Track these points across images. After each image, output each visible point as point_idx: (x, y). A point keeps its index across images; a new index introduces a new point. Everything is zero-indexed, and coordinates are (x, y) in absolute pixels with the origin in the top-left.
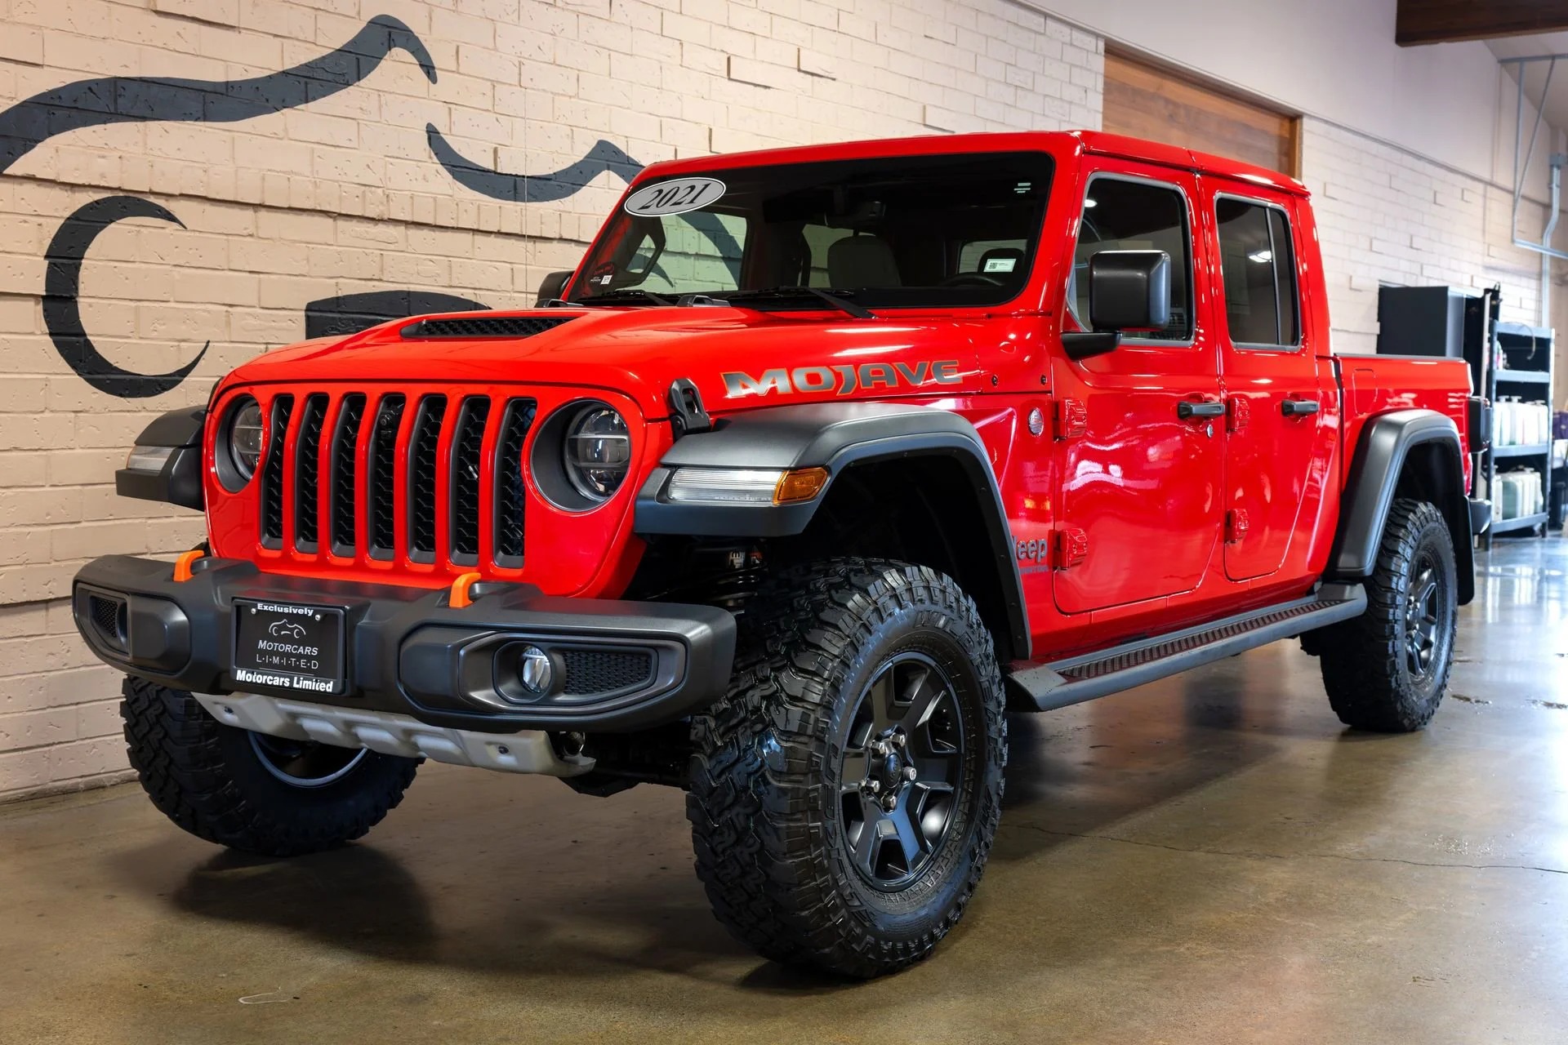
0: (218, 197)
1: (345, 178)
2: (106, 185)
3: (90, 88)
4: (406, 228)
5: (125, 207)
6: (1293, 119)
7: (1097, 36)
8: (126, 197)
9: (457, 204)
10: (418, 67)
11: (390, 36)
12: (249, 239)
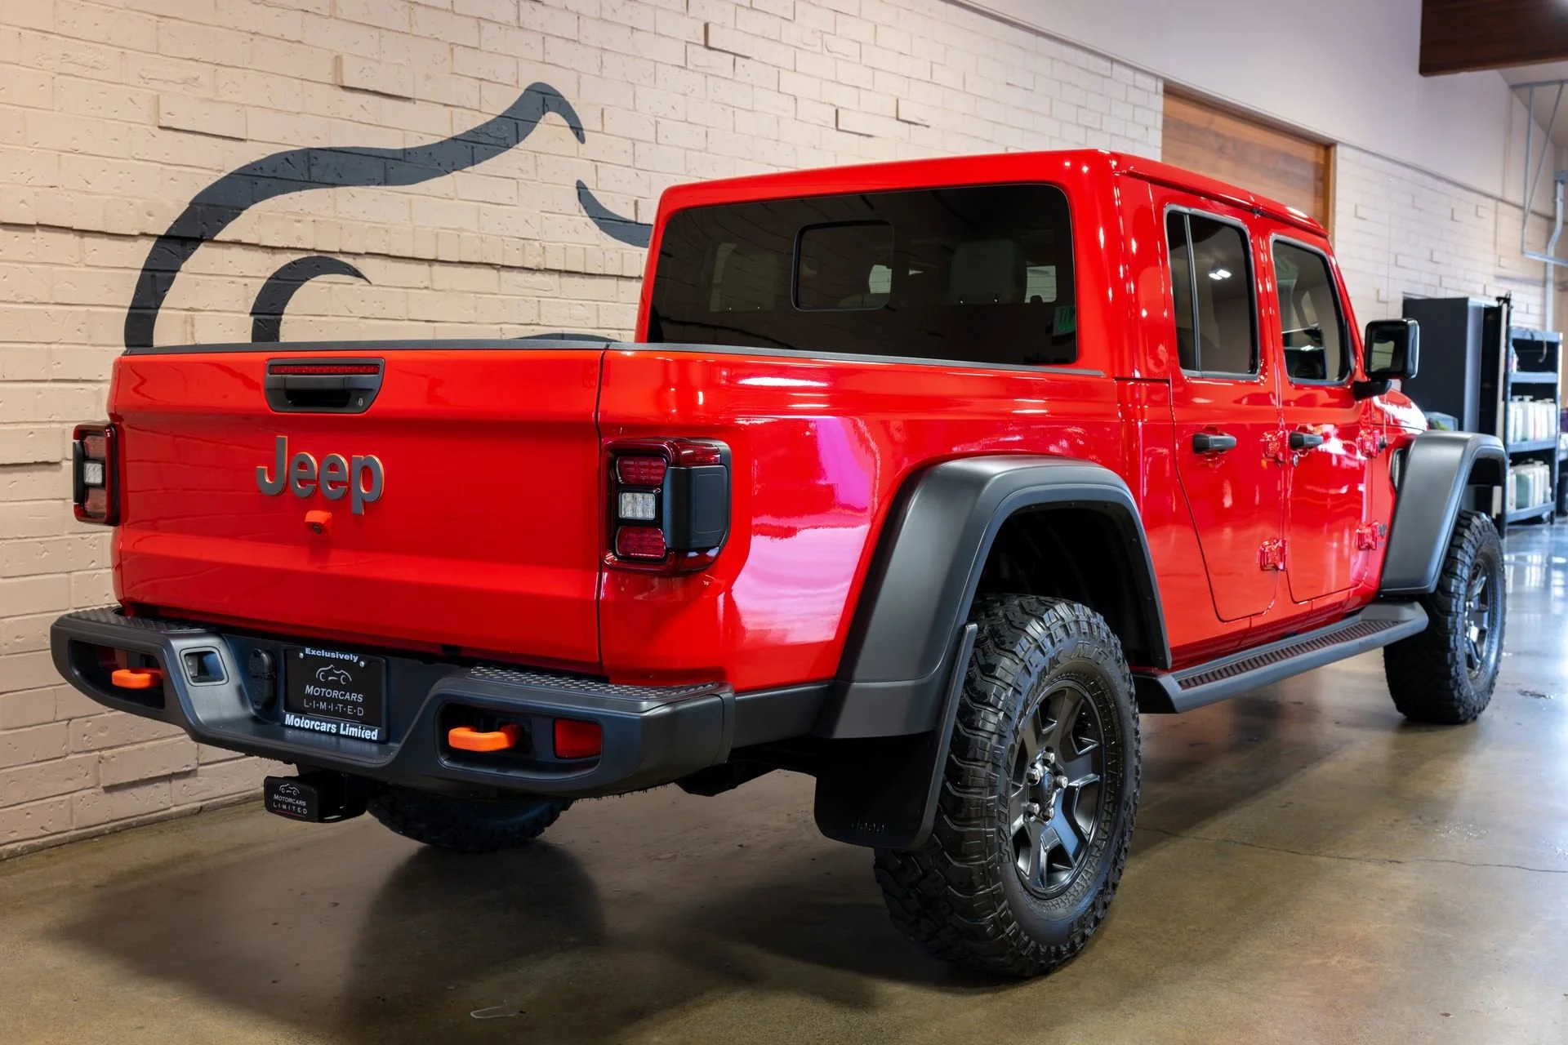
0: (398, 255)
1: (507, 233)
2: (302, 247)
3: (286, 158)
4: (560, 276)
5: (318, 266)
6: (1327, 147)
7: (1157, 77)
8: (318, 257)
9: (604, 253)
10: (569, 129)
11: (544, 101)
12: (425, 291)
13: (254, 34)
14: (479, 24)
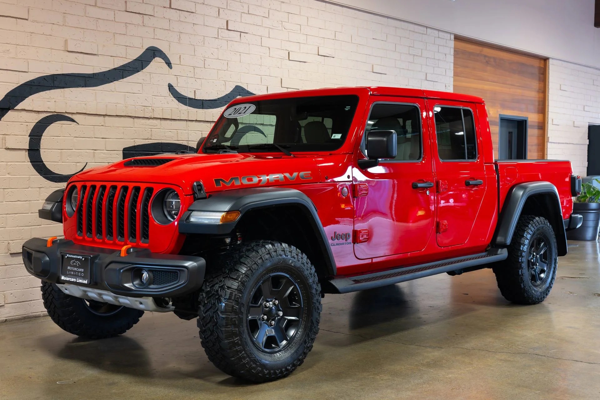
0: (90, 113)
1: (137, 105)
2: (50, 111)
3: (45, 78)
4: (160, 120)
5: (57, 118)
6: (545, 60)
7: (451, 33)
8: (57, 114)
9: (180, 111)
10: (165, 63)
11: (154, 53)
12: (102, 127)
13: (32, 33)
14: (126, 25)
